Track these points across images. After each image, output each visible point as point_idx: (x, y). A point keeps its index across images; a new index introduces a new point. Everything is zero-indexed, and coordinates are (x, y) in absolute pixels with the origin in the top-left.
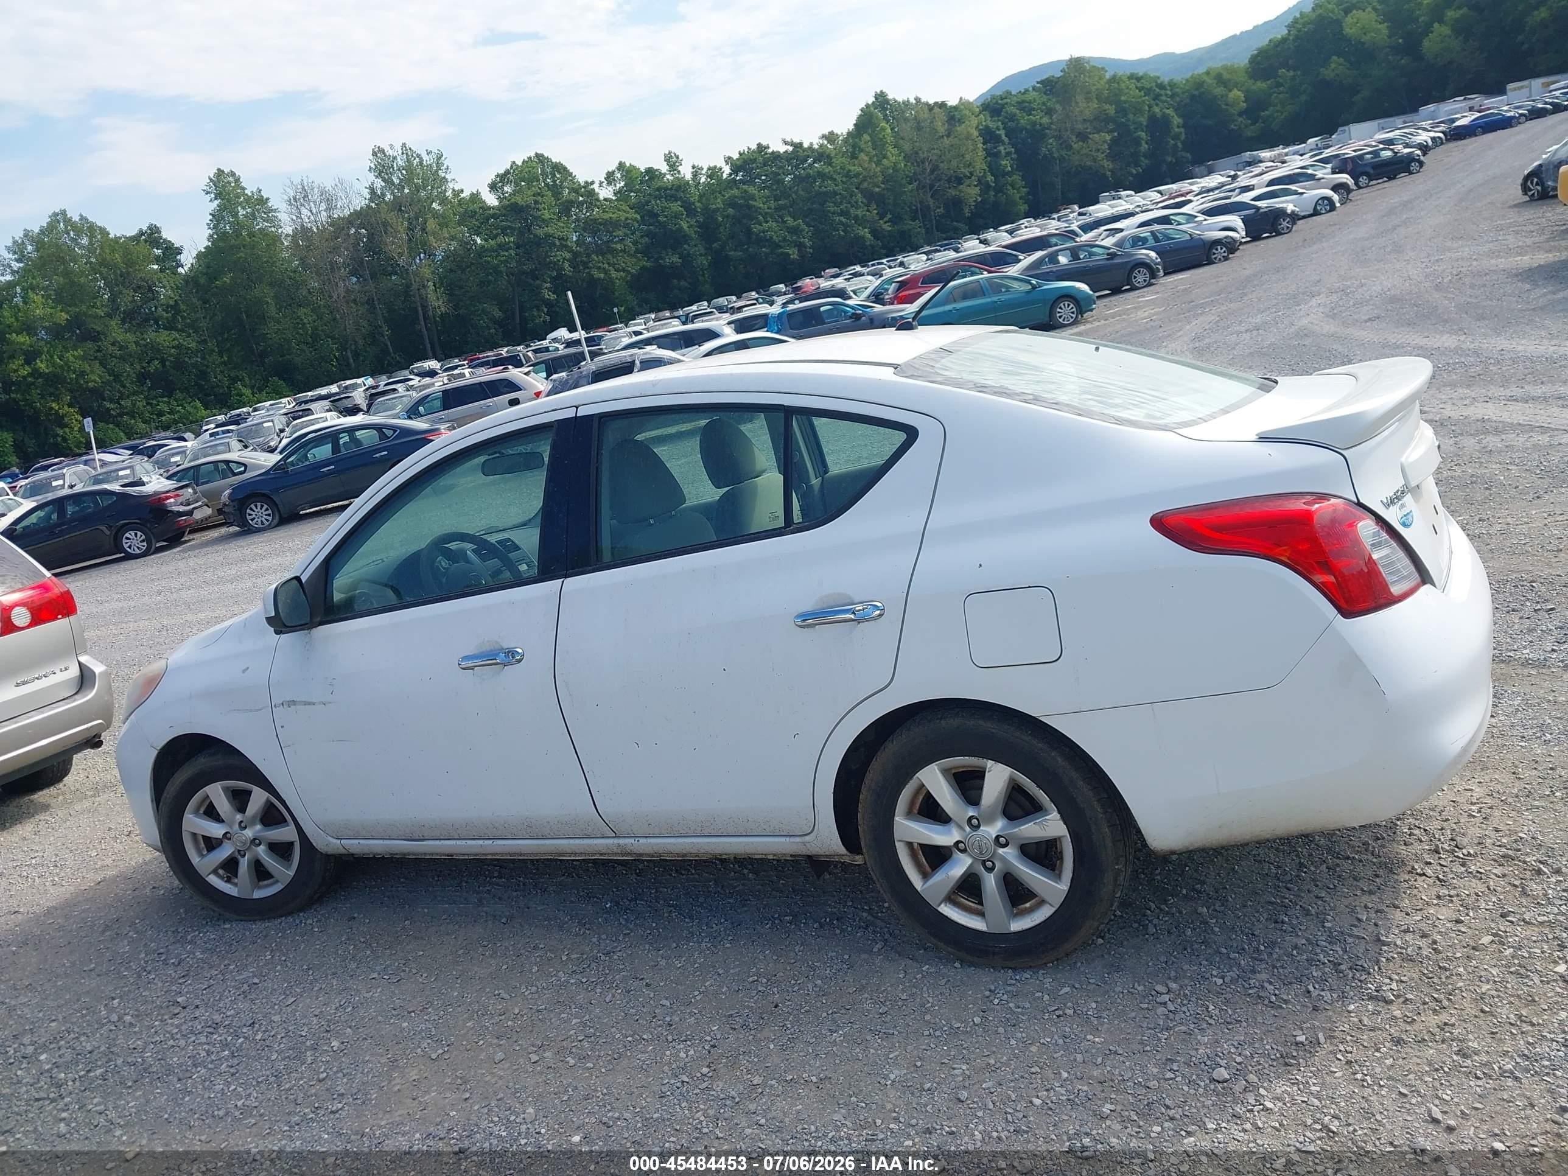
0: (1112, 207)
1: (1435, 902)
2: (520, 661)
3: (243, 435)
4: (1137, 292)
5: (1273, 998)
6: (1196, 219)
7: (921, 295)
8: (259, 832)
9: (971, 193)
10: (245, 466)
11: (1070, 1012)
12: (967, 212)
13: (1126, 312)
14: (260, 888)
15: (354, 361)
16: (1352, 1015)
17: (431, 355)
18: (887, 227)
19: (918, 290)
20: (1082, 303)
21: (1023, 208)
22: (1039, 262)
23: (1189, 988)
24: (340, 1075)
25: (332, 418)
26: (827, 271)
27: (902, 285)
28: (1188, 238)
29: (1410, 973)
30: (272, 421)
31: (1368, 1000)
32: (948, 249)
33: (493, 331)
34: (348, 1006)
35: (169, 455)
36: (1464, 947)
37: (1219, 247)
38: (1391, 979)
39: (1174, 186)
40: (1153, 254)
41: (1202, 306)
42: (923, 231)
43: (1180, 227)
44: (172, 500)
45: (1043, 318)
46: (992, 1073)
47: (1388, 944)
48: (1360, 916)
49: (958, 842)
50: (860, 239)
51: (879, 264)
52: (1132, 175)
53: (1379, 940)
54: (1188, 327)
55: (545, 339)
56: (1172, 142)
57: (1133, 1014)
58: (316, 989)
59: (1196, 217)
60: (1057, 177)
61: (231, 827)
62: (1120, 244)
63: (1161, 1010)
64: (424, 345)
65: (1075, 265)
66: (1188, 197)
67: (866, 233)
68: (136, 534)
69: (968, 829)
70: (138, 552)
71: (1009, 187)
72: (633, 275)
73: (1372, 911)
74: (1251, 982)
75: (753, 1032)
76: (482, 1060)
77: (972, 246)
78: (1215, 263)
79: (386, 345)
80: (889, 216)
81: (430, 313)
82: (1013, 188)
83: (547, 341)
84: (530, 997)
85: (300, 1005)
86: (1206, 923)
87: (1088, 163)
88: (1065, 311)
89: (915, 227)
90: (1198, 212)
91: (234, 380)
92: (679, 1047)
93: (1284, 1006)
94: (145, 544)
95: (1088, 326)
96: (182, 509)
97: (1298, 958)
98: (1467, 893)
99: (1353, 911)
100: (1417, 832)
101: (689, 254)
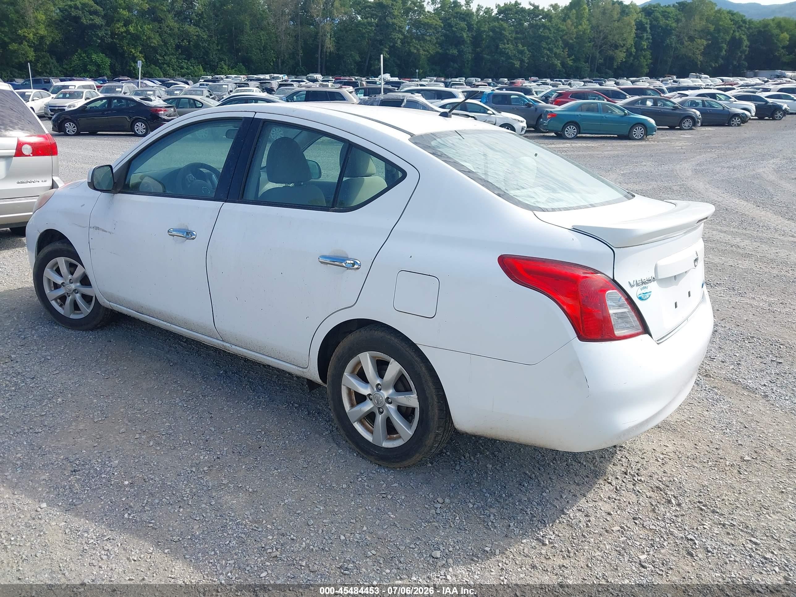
0: (693, 81)
1: (605, 499)
2: (193, 239)
3: (212, 88)
4: (682, 131)
5: (490, 524)
6: (731, 100)
7: (567, 102)
8: (78, 286)
9: (621, 55)
10: (202, 104)
11: (389, 497)
12: (615, 65)
13: (670, 141)
14: (75, 314)
15: (281, 65)
16: (522, 545)
17: (319, 71)
18: (570, 63)
19: (567, 100)
20: (648, 130)
21: (646, 70)
22: (635, 102)
23: (454, 504)
24: (51, 416)
25: (256, 91)
26: (532, 78)
27: (560, 95)
28: (722, 108)
29: (567, 533)
30: (228, 85)
31: (536, 540)
32: (596, 83)
33: (353, 67)
34: (78, 383)
35: (175, 89)
36: (602, 528)
37: (737, 118)
38: (554, 533)
39: (731, 79)
40: (698, 113)
41: (712, 148)
42: (589, 70)
43: (720, 102)
44: (162, 112)
45: (625, 132)
46: (333, 516)
47: (566, 514)
48: (563, 495)
49: (370, 394)
50: (553, 65)
51: (559, 81)
52: (711, 66)
53: (563, 511)
54: (698, 157)
55: (377, 77)
56: (740, 54)
57: (418, 509)
58: (71, 370)
59: (731, 98)
60: (670, 58)
61: (66, 281)
62: (682, 103)
63: (433, 511)
64: (317, 65)
65: (654, 108)
66: (734, 87)
67: (558, 63)
68: (142, 124)
69: (375, 389)
70: (141, 133)
71: (642, 57)
72: (431, 55)
73: (571, 494)
74: (486, 511)
75: (240, 457)
76: (115, 429)
77: (610, 85)
78: (732, 126)
79: (299, 61)
80: (573, 57)
81: (325, 50)
82: (644, 58)
83: (378, 79)
84: (157, 405)
85: (59, 376)
86: (486, 473)
87: (690, 55)
88: (638, 132)
89: (586, 66)
90: (733, 96)
91: (221, 60)
92: (203, 453)
93: (492, 529)
94: (145, 130)
95: (647, 143)
96: (166, 118)
97: (517, 507)
98: (625, 500)
99: (562, 492)
100: (624, 460)
101: (463, 51)
